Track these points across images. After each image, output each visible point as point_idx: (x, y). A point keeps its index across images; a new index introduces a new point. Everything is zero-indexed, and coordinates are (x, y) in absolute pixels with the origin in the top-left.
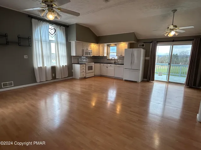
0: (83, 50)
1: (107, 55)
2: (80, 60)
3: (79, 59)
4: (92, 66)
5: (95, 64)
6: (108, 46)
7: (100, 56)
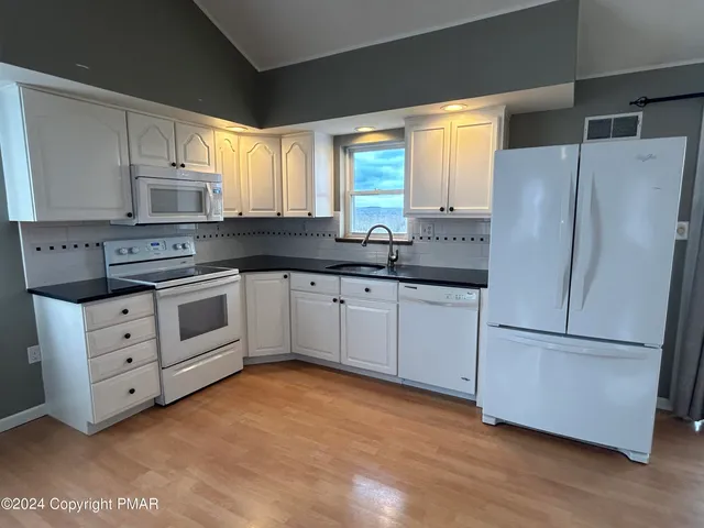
0: (132, 175)
1: (337, 208)
2: (111, 257)
3: (110, 247)
4: (221, 300)
5: (251, 277)
6: (342, 143)
7: (287, 214)
